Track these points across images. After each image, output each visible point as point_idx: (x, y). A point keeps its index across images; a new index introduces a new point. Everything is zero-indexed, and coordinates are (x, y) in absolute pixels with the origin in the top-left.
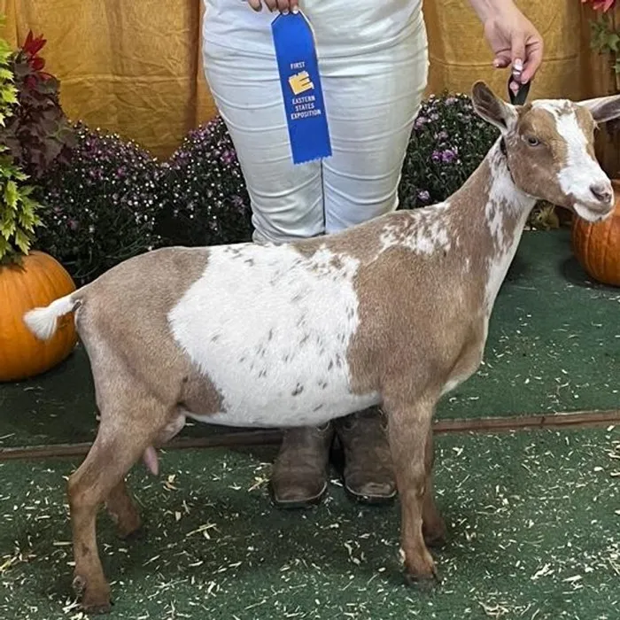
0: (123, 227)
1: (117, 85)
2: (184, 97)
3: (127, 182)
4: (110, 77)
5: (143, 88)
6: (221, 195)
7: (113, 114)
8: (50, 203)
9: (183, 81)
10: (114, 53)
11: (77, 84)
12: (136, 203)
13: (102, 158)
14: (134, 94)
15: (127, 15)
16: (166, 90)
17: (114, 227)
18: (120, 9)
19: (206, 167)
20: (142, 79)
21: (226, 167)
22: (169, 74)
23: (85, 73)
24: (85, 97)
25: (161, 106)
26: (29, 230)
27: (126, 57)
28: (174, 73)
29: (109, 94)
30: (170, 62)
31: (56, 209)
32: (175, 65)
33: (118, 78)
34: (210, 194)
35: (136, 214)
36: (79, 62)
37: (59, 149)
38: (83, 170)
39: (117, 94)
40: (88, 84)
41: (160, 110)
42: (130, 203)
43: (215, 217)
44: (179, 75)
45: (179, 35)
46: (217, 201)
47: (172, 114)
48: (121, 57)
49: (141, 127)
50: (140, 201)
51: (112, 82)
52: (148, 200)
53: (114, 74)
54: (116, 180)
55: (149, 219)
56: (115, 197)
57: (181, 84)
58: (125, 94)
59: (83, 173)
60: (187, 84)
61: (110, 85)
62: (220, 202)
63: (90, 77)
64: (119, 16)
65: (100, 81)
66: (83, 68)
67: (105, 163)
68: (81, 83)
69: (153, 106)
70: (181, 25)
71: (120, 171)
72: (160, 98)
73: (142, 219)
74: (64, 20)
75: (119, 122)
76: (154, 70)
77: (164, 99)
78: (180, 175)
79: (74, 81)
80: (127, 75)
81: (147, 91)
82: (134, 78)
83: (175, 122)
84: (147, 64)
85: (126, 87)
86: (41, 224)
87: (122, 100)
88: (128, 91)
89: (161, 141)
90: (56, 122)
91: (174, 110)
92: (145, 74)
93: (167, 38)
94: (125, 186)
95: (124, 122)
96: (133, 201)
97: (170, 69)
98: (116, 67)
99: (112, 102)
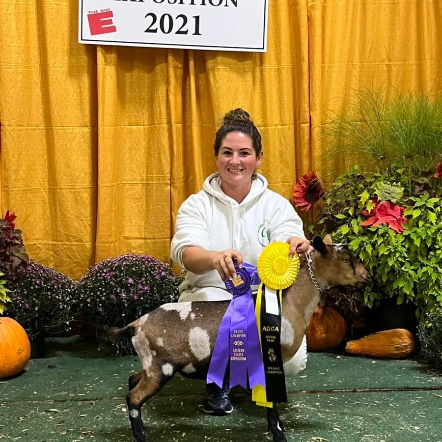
0: (53, 310)
1: (54, 246)
2: (89, 254)
3: (56, 287)
4: (51, 242)
5: (68, 248)
6: (104, 294)
7: (51, 262)
8: (15, 294)
9: (88, 245)
10: (53, 229)
11: (33, 245)
12: (60, 298)
13: (43, 275)
14: (63, 251)
15: (60, 208)
16: (79, 249)
17: (49, 310)
18: (56, 206)
19: (97, 281)
20: (67, 243)
21: (107, 280)
22: (81, 241)
23: (37, 239)
24: (38, 252)
25: (76, 258)
26: (3, 301)
27: (59, 232)
28: (84, 240)
29: (50, 251)
30: (82, 234)
31: (19, 298)
32: (85, 236)
33: (55, 243)
34: (98, 293)
35: (60, 303)
36: (35, 233)
37: (20, 262)
38: (33, 280)
39: (54, 251)
40: (39, 246)
41: (76, 260)
42: (57, 297)
43: (101, 305)
44: (87, 242)
45: (86, 220)
46: (102, 297)
47: (82, 262)
48: (56, 231)
49: (66, 269)
50: (63, 297)
51: (51, 245)
52: (67, 297)
53: (53, 240)
54: (50, 286)
55: (67, 307)
56: (49, 293)
57: (88, 246)
58: (58, 251)
59: (33, 282)
60: (90, 246)
61: (51, 246)
62: (104, 298)
63: (39, 242)
64: (55, 210)
65: (45, 244)
66: (37, 236)
67: (44, 277)
68: (35, 244)
69: (72, 257)
70: (88, 215)
71: (52, 282)
72: (76, 254)
73: (63, 307)
74: (27, 211)
75: (55, 266)
76: (73, 238)
77: (79, 254)
78: (84, 287)
79: (32, 243)
80: (60, 241)
81: (69, 249)
82: (63, 243)
83: (84, 267)
84: (70, 236)
85: (59, 247)
86: (10, 301)
87: (56, 254)
88: (59, 249)
89: (76, 277)
90: (19, 248)
91: (84, 260)
92: (68, 240)
93: (81, 222)
94: (55, 289)
95: (57, 266)
96: (59, 296)
97: (82, 239)
98: (53, 236)
99: (51, 255)
